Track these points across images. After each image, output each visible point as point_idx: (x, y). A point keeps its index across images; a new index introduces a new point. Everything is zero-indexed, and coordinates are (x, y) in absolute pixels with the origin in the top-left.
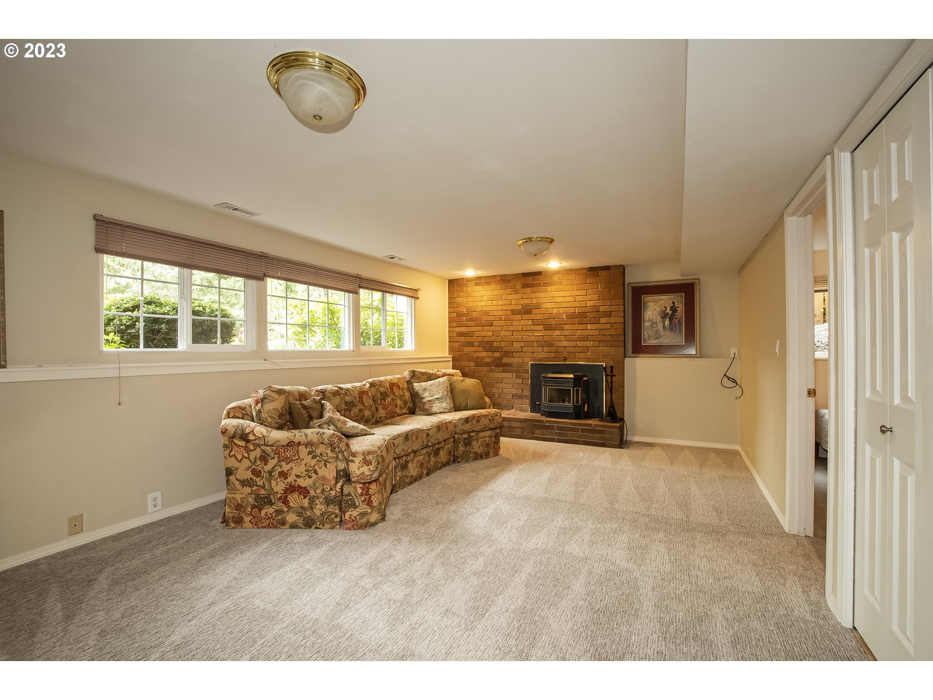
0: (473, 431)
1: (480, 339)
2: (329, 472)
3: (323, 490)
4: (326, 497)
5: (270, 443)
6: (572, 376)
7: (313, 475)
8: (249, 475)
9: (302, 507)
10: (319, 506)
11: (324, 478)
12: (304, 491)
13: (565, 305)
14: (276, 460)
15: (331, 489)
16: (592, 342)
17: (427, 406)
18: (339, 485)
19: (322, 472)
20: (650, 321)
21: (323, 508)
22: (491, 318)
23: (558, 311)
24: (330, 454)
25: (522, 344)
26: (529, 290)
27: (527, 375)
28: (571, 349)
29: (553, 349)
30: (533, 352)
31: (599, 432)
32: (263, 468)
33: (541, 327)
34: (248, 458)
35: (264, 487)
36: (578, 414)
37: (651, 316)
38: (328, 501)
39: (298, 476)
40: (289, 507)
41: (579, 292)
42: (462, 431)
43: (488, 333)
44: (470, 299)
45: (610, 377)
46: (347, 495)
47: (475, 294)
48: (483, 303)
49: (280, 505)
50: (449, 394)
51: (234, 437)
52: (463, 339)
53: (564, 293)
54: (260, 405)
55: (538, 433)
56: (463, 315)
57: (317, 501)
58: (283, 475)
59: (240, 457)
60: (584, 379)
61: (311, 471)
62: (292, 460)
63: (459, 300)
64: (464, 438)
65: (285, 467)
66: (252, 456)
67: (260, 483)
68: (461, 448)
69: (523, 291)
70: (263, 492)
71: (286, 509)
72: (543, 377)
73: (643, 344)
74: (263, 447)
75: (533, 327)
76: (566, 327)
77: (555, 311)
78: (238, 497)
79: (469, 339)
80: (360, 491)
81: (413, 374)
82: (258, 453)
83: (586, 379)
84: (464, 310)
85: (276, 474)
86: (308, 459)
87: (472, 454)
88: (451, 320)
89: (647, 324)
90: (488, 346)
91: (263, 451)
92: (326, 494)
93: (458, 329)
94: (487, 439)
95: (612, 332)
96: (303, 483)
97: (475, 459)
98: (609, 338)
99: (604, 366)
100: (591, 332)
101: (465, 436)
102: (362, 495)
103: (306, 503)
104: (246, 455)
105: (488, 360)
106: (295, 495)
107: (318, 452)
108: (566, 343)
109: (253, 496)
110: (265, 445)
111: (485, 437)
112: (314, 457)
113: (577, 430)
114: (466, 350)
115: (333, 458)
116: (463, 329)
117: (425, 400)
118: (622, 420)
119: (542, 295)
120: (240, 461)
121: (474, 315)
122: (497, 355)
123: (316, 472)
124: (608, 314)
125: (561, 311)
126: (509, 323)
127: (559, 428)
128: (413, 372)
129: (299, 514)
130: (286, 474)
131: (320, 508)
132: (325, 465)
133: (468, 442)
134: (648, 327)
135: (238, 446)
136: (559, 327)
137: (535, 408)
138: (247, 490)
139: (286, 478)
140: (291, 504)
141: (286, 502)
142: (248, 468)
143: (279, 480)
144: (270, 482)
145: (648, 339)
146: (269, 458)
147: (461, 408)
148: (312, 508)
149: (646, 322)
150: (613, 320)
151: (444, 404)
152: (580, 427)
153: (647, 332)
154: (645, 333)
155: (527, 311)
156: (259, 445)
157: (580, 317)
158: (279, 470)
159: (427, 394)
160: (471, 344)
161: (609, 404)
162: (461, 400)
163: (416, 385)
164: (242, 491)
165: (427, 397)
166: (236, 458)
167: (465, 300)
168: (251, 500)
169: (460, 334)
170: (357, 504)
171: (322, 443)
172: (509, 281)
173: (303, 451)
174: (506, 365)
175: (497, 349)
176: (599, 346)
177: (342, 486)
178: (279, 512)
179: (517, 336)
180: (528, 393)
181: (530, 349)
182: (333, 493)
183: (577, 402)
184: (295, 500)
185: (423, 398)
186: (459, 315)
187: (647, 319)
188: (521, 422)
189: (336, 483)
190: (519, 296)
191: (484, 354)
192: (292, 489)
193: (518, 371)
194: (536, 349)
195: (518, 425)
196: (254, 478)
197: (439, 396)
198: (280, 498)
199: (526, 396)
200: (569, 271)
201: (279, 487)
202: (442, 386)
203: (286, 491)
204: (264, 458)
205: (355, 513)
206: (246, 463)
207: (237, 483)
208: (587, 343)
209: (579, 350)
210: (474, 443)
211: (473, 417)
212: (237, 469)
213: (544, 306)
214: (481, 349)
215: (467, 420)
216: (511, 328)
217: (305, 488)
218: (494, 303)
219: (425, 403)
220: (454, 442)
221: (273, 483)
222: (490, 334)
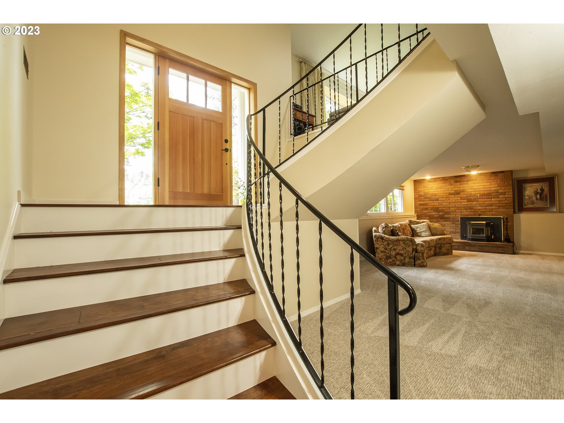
0: (442, 244)
1: (432, 207)
2: (410, 249)
3: (408, 255)
4: (409, 257)
5: (390, 240)
6: (485, 222)
7: (405, 250)
8: (383, 249)
9: (401, 260)
10: (407, 259)
11: (408, 251)
12: (401, 255)
13: (478, 190)
14: (392, 245)
15: (411, 254)
16: (494, 207)
17: (419, 234)
18: (414, 253)
19: (408, 249)
20: (528, 196)
21: (408, 260)
22: (438, 197)
23: (475, 192)
24: (410, 243)
25: (455, 208)
26: (458, 183)
27: (458, 222)
28: (483, 210)
29: (472, 210)
30: (461, 212)
31: (501, 247)
32: (388, 247)
33: (466, 201)
34: (383, 244)
35: (388, 253)
36: (488, 239)
37: (528, 194)
38: (410, 258)
39: (400, 250)
40: (397, 260)
41: (486, 184)
42: (438, 243)
43: (436, 204)
44: (426, 189)
45: (506, 223)
46: (417, 256)
47: (429, 186)
48: (433, 190)
49: (394, 259)
50: (429, 229)
51: (379, 238)
52: (422, 207)
53: (478, 185)
54: (384, 229)
55: (467, 248)
56: (422, 196)
57: (406, 258)
58: (395, 250)
59: (380, 244)
60: (491, 224)
61: (404, 249)
62: (398, 245)
63: (420, 189)
64: (439, 246)
65: (395, 247)
66: (384, 244)
67: (387, 252)
68: (438, 250)
69: (455, 184)
70: (388, 255)
71: (396, 260)
72: (468, 223)
73: (524, 207)
74: (388, 241)
75: (461, 201)
76: (480, 200)
77: (473, 193)
78: (380, 256)
79: (425, 207)
80: (421, 255)
81: (411, 222)
82: (386, 243)
83: (492, 224)
84: (422, 194)
85: (392, 249)
86: (403, 245)
87: (442, 253)
88: (415, 198)
89: (526, 197)
90: (437, 210)
91: (388, 242)
92: (409, 256)
93: (419, 202)
94: (448, 247)
95: (506, 202)
96: (401, 252)
97: (443, 255)
98: (504, 205)
99: (502, 218)
100: (494, 202)
101: (439, 245)
102: (421, 256)
103: (402, 258)
104: (382, 243)
105: (436, 216)
106: (399, 256)
107: (406, 243)
108: (480, 208)
109: (385, 256)
110: (389, 241)
111: (447, 246)
112: (405, 244)
113: (489, 246)
114: (424, 211)
115: (412, 245)
116: (422, 202)
117: (417, 232)
118: (513, 242)
119: (465, 185)
120: (380, 245)
121: (428, 196)
122: (441, 213)
123: (406, 249)
124: (504, 194)
125: (477, 192)
126: (448, 199)
127: (478, 246)
128: (411, 221)
129: (400, 262)
130: (396, 249)
131: (407, 260)
132: (409, 247)
133: (440, 248)
134: (527, 199)
135: (380, 241)
136: (476, 200)
137: (463, 237)
138: (383, 254)
139: (396, 251)
140: (398, 259)
141: (396, 258)
142: (383, 247)
143: (393, 251)
144: (390, 251)
145: (527, 204)
146: (390, 245)
147: (435, 235)
148: (404, 260)
149: (526, 196)
150: (506, 196)
151: (427, 233)
152: (491, 245)
153: (527, 202)
154: (525, 202)
155: (457, 193)
156: (386, 241)
157: (489, 195)
158: (393, 248)
159: (418, 229)
160: (427, 209)
161: (506, 235)
162: (434, 232)
163: (412, 226)
164: (381, 254)
165: (418, 230)
166: (379, 245)
167: (423, 189)
168: (384, 257)
169: (420, 205)
170: (420, 259)
171: (408, 240)
172: (447, 180)
173: (401, 243)
174: (446, 218)
175: (441, 211)
176: (499, 209)
177: (415, 253)
178: (393, 261)
179: (451, 205)
180: (459, 230)
181: (459, 211)
182: (412, 255)
183: (488, 234)
184: (398, 257)
185: (417, 231)
186: (420, 196)
187: (526, 195)
188: (458, 243)
189: (413, 252)
190: (453, 186)
191: (434, 213)
192: (397, 254)
193: (454, 221)
194: (463, 211)
195: (456, 244)
196: (385, 250)
197: (424, 230)
198: (394, 257)
199: (458, 232)
200: (481, 174)
201: (393, 253)
202: (425, 226)
203: (396, 254)
204: (388, 244)
205: (420, 262)
206: (382, 246)
207: (379, 252)
208: (491, 207)
209: (488, 210)
210: (443, 248)
211: (442, 238)
212: (379, 248)
213: (467, 190)
214: (432, 211)
215: (440, 239)
216: (449, 201)
217: (402, 254)
218: (439, 190)
219: (418, 233)
220: (435, 247)
221: (391, 252)
222: (437, 204)
